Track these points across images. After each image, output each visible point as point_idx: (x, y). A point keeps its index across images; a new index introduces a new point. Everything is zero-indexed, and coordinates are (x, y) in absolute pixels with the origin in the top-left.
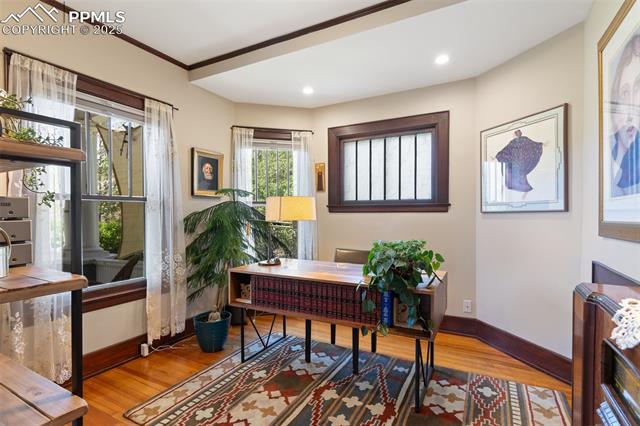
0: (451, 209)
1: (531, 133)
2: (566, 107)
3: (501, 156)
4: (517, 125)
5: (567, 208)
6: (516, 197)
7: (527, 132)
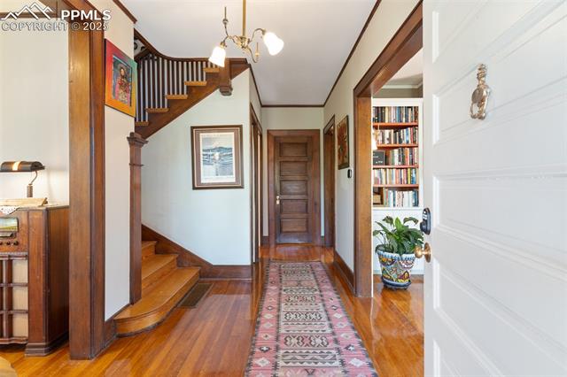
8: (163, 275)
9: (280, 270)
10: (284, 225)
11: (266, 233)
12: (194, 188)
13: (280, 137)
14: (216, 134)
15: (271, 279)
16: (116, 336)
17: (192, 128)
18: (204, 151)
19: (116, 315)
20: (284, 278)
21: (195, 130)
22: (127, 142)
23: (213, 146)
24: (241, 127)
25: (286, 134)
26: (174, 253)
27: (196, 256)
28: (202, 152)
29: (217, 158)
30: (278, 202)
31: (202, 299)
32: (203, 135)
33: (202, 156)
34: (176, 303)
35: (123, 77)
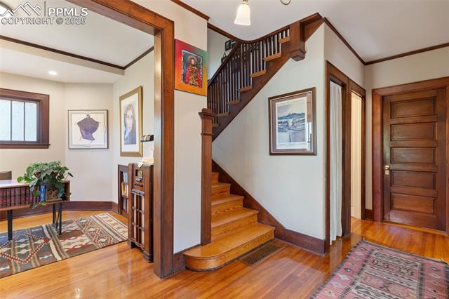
0: (50, 147)
1: (94, 117)
2: (107, 111)
3: (79, 124)
4: (87, 112)
5: (108, 148)
6: (86, 142)
7: (92, 116)
8: (240, 227)
9: (368, 256)
10: (395, 200)
11: (369, 206)
12: (271, 154)
13: (390, 95)
14: (290, 101)
15: (348, 264)
16: (185, 267)
17: (270, 99)
18: (279, 119)
19: (185, 251)
20: (368, 268)
21: (273, 99)
22: (199, 116)
23: (287, 114)
24: (313, 90)
25: (399, 90)
26: (254, 209)
27: (272, 217)
28: (277, 121)
29: (290, 124)
30: (387, 173)
31: (263, 260)
32: (278, 104)
33: (277, 123)
34: (239, 255)
35: (194, 65)
